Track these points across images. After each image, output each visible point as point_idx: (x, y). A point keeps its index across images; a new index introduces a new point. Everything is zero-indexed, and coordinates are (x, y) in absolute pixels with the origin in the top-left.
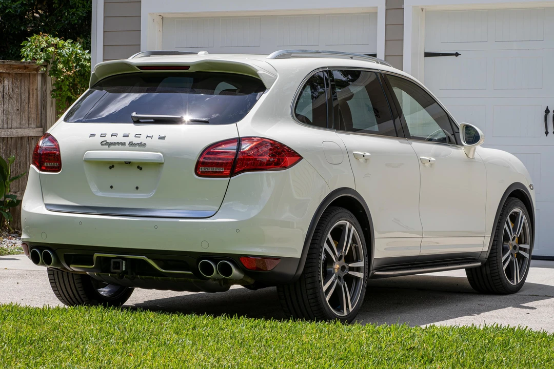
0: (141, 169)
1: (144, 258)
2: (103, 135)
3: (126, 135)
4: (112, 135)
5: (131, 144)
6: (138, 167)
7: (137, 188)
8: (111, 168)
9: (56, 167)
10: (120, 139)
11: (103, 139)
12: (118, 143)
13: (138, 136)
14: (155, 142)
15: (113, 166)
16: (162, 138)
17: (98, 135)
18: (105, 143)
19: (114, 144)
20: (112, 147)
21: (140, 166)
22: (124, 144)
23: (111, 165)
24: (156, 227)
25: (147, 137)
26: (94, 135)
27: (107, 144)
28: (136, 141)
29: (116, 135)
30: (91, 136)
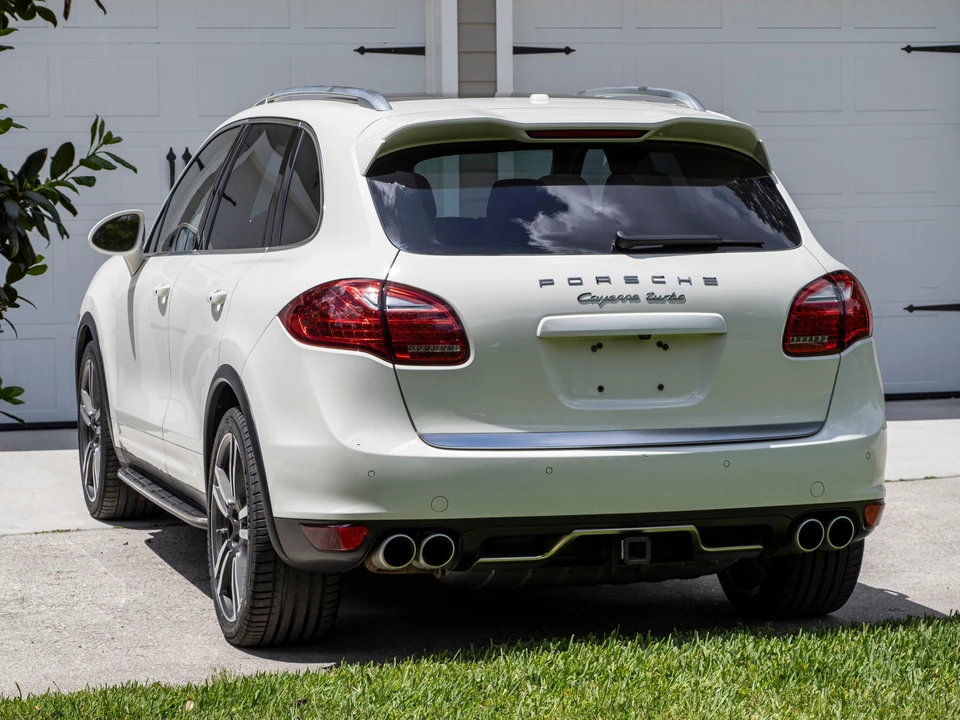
0: (665, 347)
1: (691, 528)
2: (575, 282)
3: (631, 280)
4: (598, 281)
5: (652, 298)
6: (660, 344)
7: (661, 387)
8: (594, 349)
9: (454, 355)
10: (619, 288)
11: (580, 290)
12: (621, 298)
13: (659, 280)
14: (697, 290)
15: (600, 346)
16: (710, 282)
17: (561, 282)
18: (589, 297)
19: (612, 299)
20: (608, 306)
21: (663, 341)
22: (635, 298)
23: (596, 343)
24: (727, 464)
25: (681, 281)
26: (550, 282)
27: (594, 300)
28: (660, 291)
29: (607, 280)
30: (543, 283)
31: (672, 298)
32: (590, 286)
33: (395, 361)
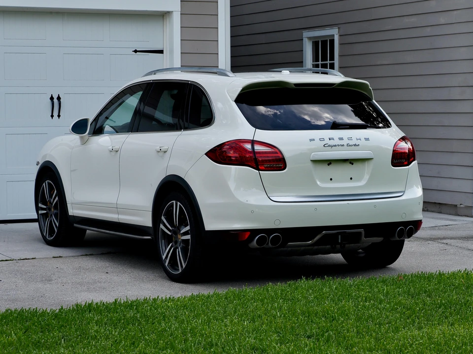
0: (352, 164)
1: (362, 230)
2: (322, 140)
3: (341, 139)
4: (330, 139)
5: (348, 145)
6: (350, 163)
7: (351, 179)
8: (329, 165)
9: (280, 167)
10: (337, 142)
11: (324, 143)
12: (338, 146)
13: (350, 139)
14: (362, 142)
15: (331, 163)
16: (367, 139)
17: (317, 140)
18: (327, 145)
19: (335, 146)
21: (351, 161)
22: (343, 145)
23: (329, 162)
24: (375, 206)
25: (357, 139)
26: (314, 140)
27: (329, 146)
28: (351, 143)
29: (333, 139)
30: (311, 140)
31: (355, 145)
32: (327, 141)
33: (259, 170)
